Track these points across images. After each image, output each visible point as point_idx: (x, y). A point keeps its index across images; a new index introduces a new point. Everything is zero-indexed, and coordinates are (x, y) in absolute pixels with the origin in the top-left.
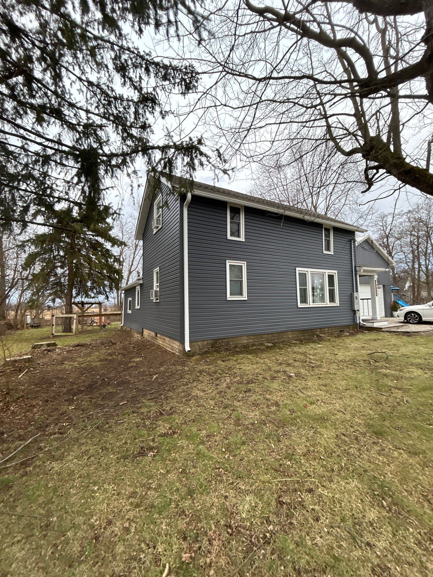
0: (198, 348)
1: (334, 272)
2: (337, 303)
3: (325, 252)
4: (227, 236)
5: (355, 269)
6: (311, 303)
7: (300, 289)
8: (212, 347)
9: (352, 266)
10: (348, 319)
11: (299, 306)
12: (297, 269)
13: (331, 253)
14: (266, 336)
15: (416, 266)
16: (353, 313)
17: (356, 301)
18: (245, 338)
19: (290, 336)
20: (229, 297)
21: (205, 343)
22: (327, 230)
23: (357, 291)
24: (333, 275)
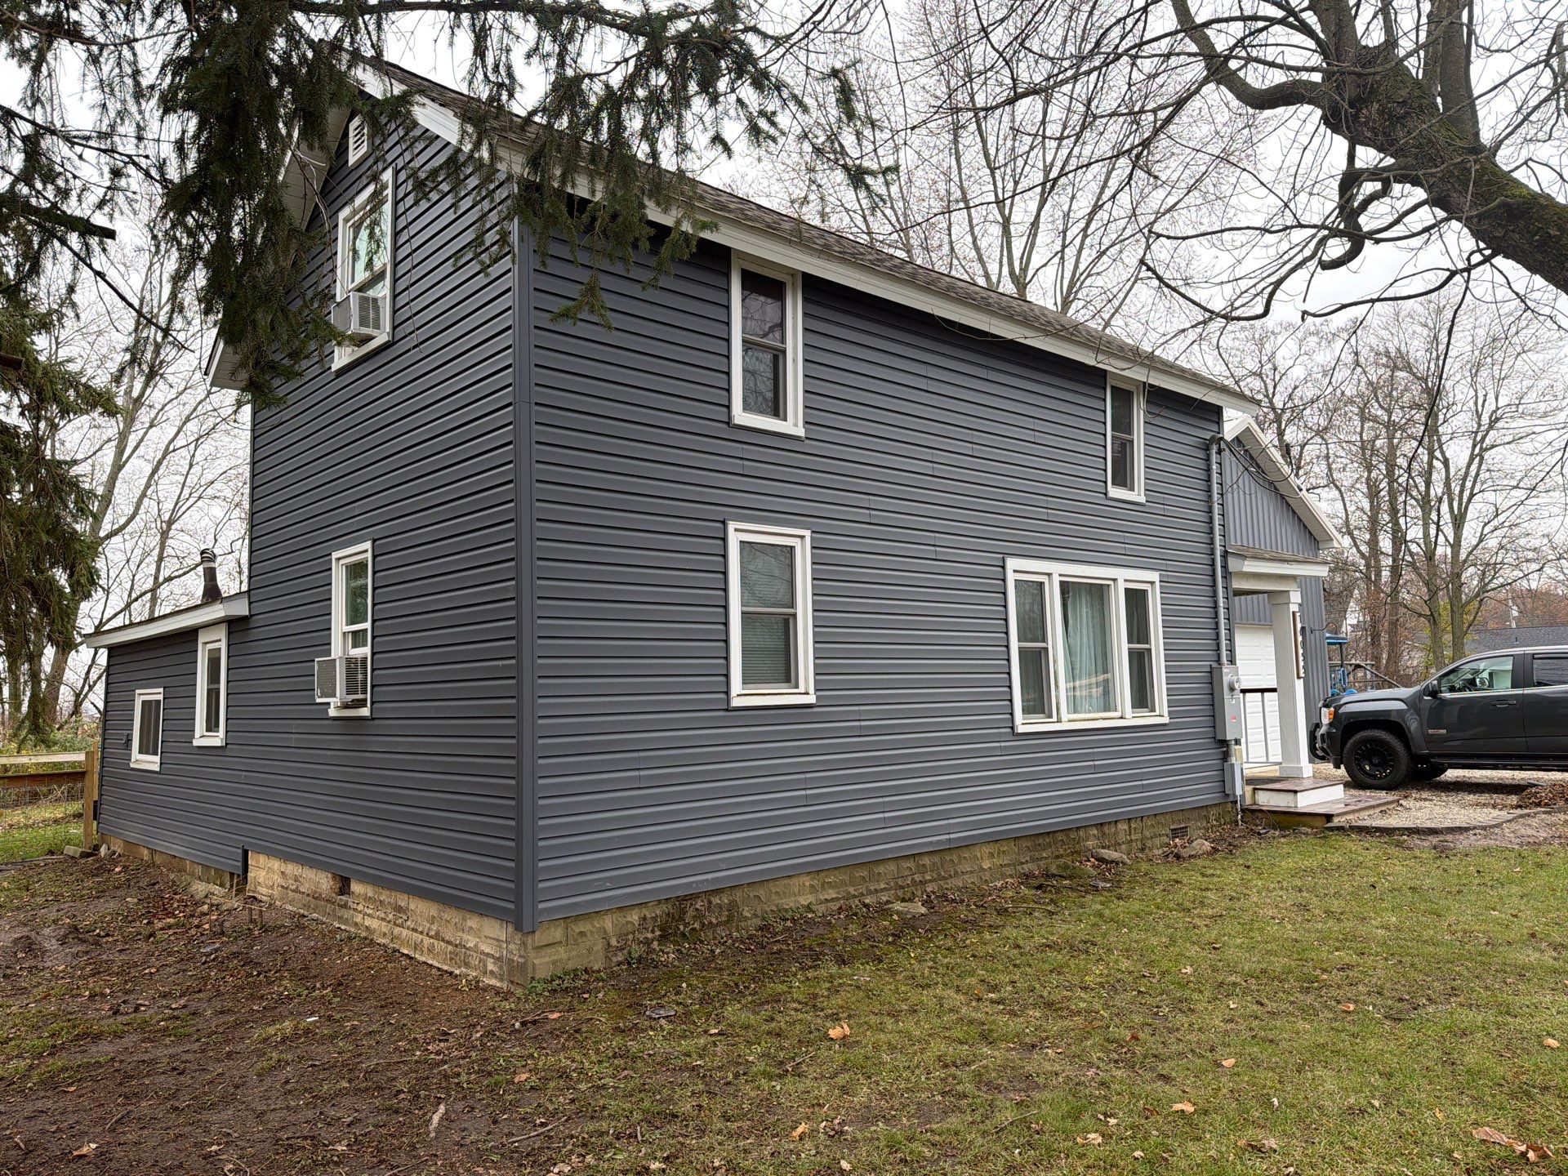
0: (599, 946)
1: (1146, 577)
2: (1161, 713)
3: (1115, 492)
4: (729, 407)
5: (1225, 567)
6: (1065, 716)
7: (1022, 651)
8: (663, 938)
9: (1212, 553)
10: (1197, 781)
11: (1021, 729)
12: (1012, 563)
13: (1138, 495)
14: (892, 867)
15: (1386, 544)
16: (1216, 752)
17: (1230, 702)
18: (807, 881)
19: (986, 865)
20: (740, 694)
21: (634, 917)
22: (1123, 397)
23: (1232, 661)
24: (1144, 592)
